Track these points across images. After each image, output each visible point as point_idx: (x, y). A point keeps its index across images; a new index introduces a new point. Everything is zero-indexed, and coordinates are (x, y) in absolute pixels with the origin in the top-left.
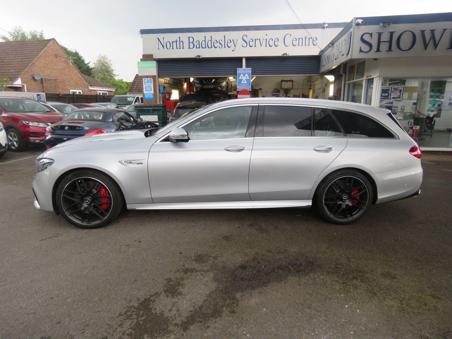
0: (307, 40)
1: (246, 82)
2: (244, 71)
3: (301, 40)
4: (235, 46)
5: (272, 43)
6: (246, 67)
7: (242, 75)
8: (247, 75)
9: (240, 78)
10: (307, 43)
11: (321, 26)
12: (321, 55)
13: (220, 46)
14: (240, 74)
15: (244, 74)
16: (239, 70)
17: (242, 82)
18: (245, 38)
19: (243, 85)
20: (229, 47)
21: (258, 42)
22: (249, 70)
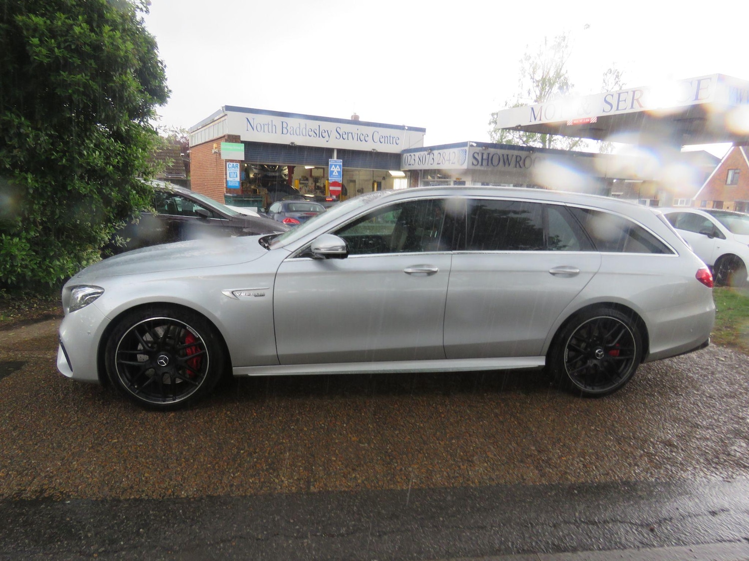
0: (391, 138)
1: (337, 174)
2: (336, 162)
3: (386, 138)
4: (329, 137)
5: (362, 138)
6: (337, 159)
7: (333, 166)
8: (338, 167)
9: (332, 169)
10: (391, 142)
11: (402, 128)
12: (403, 155)
13: (315, 135)
14: (332, 165)
15: (336, 166)
16: (331, 162)
17: (334, 174)
18: (338, 130)
19: (335, 176)
20: (323, 137)
21: (350, 135)
22: (340, 162)
